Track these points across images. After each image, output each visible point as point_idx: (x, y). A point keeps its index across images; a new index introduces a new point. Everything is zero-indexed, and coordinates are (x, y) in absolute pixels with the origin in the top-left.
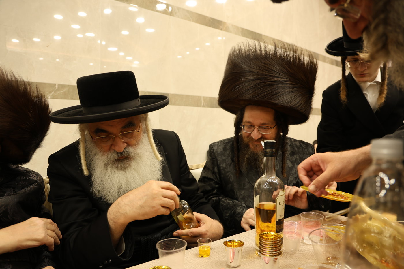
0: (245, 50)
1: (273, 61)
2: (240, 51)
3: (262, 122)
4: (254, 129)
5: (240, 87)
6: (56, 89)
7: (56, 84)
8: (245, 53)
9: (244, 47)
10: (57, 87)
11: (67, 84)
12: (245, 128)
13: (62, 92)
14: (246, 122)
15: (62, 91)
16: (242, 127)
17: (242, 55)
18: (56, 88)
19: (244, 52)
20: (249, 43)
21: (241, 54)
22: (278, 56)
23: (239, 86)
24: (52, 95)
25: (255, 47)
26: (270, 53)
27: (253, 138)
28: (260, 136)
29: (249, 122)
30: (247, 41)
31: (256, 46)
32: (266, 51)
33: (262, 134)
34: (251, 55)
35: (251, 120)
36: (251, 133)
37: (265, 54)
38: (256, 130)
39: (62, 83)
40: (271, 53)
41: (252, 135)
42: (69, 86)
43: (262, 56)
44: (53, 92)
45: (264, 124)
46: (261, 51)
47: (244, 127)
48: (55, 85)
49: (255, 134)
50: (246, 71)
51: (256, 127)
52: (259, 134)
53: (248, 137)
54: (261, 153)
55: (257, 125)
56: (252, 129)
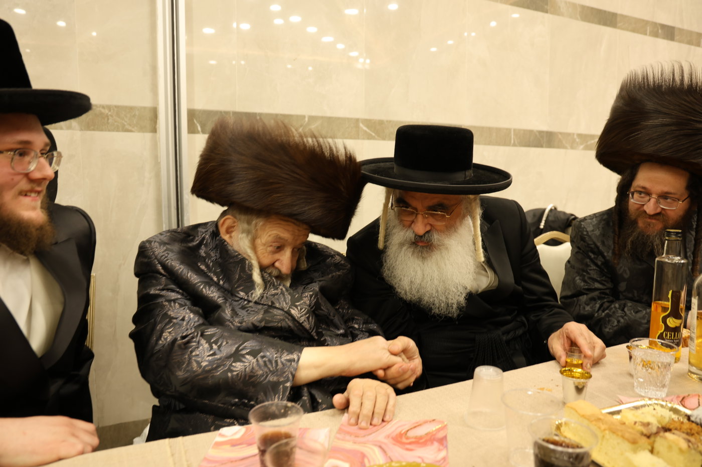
0: (654, 78)
2: (645, 77)
3: (666, 189)
4: (650, 199)
6: (306, 122)
8: (654, 81)
12: (636, 195)
14: (639, 186)
15: (314, 125)
17: (648, 85)
19: (652, 80)
20: (662, 66)
21: (646, 84)
23: (636, 134)
25: (673, 75)
27: (645, 212)
28: (659, 210)
29: (644, 188)
30: (659, 64)
31: (676, 72)
32: (691, 81)
33: (663, 209)
34: (663, 88)
35: (647, 185)
36: (644, 205)
37: (688, 87)
38: (653, 201)
40: (700, 84)
41: (645, 208)
43: (683, 88)
45: (667, 193)
46: (682, 80)
47: (633, 195)
49: (651, 207)
50: (651, 111)
51: (654, 196)
52: (657, 208)
53: (638, 209)
54: (656, 236)
55: (657, 194)
56: (648, 198)
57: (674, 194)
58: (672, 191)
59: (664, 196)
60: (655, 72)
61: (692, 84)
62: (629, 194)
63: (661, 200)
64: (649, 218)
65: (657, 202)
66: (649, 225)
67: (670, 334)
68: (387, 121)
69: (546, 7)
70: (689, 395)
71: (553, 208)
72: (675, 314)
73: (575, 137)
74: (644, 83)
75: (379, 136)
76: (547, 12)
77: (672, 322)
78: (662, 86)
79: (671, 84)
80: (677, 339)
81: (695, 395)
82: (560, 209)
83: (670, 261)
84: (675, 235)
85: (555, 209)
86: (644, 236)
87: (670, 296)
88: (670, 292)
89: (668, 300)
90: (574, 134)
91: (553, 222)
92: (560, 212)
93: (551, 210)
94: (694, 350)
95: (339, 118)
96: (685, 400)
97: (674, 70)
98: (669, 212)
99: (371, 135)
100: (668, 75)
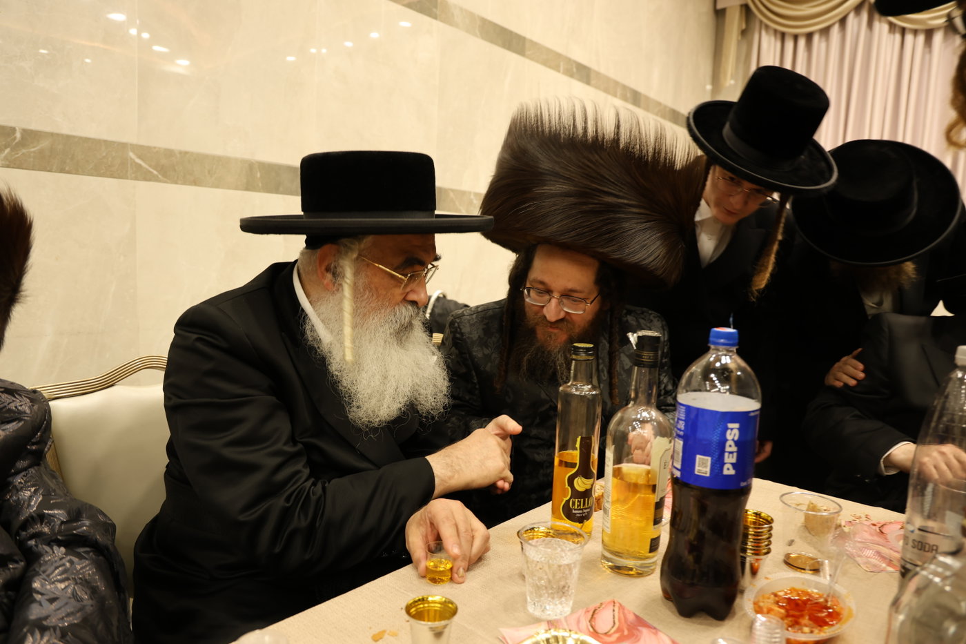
0: (550, 121)
1: (610, 157)
2: (539, 119)
3: (570, 285)
4: (550, 300)
5: (529, 206)
6: (17, 141)
7: (17, 129)
8: (550, 128)
9: (549, 112)
10: (18, 135)
11: (48, 129)
12: (532, 293)
13: (33, 150)
14: (535, 281)
15: (34, 147)
16: (526, 291)
18: (15, 138)
20: (560, 105)
21: (540, 130)
22: (621, 146)
23: (527, 205)
24: (6, 158)
25: (574, 120)
26: (603, 138)
27: (545, 317)
28: (562, 315)
29: (542, 283)
31: (577, 116)
32: (596, 131)
33: (566, 312)
34: (562, 136)
35: (546, 279)
36: (543, 307)
37: (592, 140)
38: (554, 302)
39: (33, 126)
40: (607, 137)
41: (545, 311)
42: (52, 134)
43: (587, 140)
44: (7, 151)
45: (572, 291)
47: (529, 292)
48: (13, 130)
49: (552, 310)
51: (556, 295)
52: (560, 313)
53: (536, 313)
54: (559, 352)
55: (559, 292)
56: (547, 297)
57: (581, 292)
58: (578, 288)
59: (567, 295)
60: (551, 111)
61: (597, 136)
62: (523, 292)
63: (565, 301)
64: (551, 327)
65: (560, 303)
66: (550, 337)
67: (578, 501)
68: (180, 153)
69: (434, 10)
70: (601, 604)
71: (441, 296)
72: (585, 472)
73: (472, 197)
74: (537, 127)
75: (165, 175)
76: (435, 18)
77: (581, 484)
78: (560, 134)
79: (571, 131)
80: (586, 509)
81: (609, 603)
82: (449, 298)
83: (578, 393)
84: (586, 353)
85: (444, 297)
86: (543, 352)
87: (578, 445)
88: (579, 439)
89: (576, 449)
90: (470, 193)
91: (440, 315)
92: (450, 301)
93: (438, 299)
94: (607, 527)
95: (87, 140)
96: (596, 612)
97: (574, 112)
98: (574, 317)
99: (152, 173)
100: (566, 120)
